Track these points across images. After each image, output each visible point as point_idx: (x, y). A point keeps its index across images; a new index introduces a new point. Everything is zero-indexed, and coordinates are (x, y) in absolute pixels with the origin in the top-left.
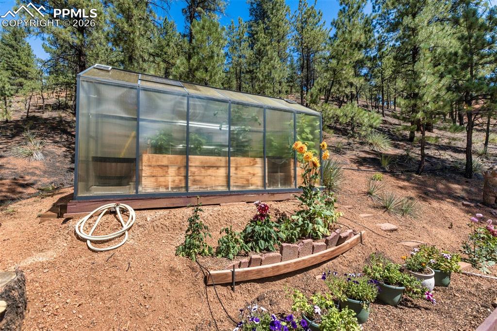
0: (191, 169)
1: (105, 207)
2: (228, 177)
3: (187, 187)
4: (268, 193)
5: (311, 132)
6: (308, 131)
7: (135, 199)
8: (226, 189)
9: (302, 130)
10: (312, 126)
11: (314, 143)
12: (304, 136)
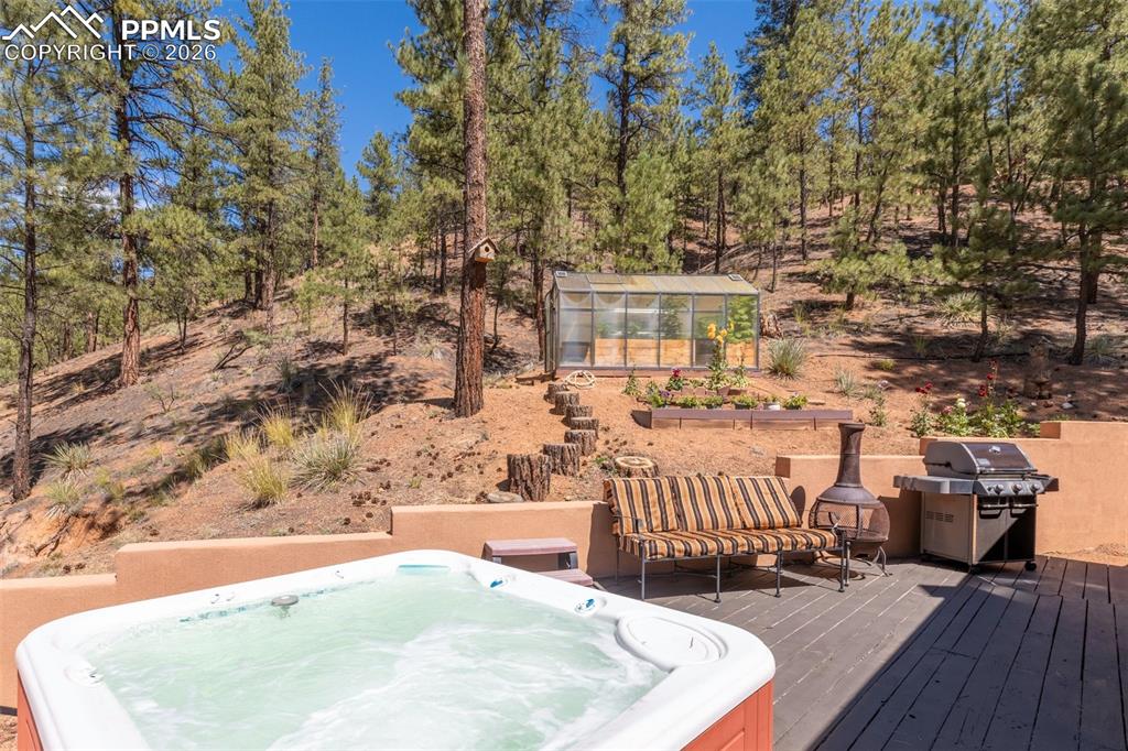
0: (629, 350)
1: (576, 372)
2: (659, 356)
3: (625, 363)
4: (694, 370)
5: (746, 313)
6: (742, 311)
7: (592, 369)
8: (656, 366)
9: (735, 312)
10: (748, 305)
11: (749, 324)
12: (737, 317)
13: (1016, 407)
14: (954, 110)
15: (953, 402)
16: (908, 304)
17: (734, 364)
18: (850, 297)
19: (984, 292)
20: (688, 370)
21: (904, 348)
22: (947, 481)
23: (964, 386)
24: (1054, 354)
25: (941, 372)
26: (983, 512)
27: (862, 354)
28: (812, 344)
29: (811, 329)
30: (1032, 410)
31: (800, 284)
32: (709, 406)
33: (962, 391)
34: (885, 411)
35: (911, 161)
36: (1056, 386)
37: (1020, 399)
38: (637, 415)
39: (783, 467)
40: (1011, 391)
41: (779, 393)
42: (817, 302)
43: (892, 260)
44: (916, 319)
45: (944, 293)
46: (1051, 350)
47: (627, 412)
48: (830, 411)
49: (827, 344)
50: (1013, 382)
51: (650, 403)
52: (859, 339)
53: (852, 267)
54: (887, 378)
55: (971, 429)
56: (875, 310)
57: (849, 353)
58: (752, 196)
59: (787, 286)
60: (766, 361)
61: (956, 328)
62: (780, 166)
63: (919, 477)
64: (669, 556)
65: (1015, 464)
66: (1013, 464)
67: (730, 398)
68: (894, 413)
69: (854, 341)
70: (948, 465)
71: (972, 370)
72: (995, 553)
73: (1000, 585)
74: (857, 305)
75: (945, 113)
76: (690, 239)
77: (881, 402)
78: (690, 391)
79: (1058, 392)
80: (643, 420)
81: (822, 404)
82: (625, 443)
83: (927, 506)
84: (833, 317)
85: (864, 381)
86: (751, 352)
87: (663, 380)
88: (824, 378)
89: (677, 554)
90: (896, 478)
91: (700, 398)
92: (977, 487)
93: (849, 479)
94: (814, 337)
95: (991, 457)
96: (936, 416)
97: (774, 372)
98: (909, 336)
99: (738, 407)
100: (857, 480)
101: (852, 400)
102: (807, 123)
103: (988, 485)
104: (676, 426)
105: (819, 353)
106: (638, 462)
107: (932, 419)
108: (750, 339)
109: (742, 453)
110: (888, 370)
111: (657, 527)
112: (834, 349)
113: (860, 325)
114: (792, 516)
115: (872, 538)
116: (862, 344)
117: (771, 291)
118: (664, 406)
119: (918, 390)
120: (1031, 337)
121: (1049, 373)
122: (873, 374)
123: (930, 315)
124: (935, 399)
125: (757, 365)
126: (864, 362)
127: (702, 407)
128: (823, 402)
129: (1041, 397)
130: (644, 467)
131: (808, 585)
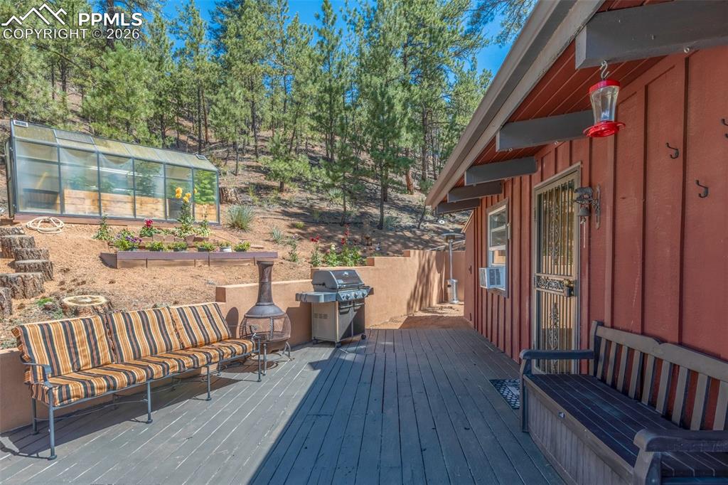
0: (103, 202)
1: (41, 218)
2: (134, 209)
4: (168, 222)
5: (209, 183)
6: (206, 182)
7: (61, 216)
8: (133, 217)
9: (200, 182)
10: (211, 178)
11: (212, 192)
12: (201, 185)
13: (358, 250)
14: (329, 90)
15: (330, 247)
16: (311, 192)
17: (198, 219)
18: (282, 184)
19: (344, 189)
20: (163, 221)
21: (309, 216)
22: (322, 295)
23: (336, 239)
24: (372, 223)
25: (326, 231)
26: (341, 311)
27: (287, 218)
28: (258, 211)
29: (259, 201)
30: (364, 251)
31: (254, 173)
32: (176, 250)
33: (336, 241)
34: (297, 252)
35: (309, 110)
36: (374, 240)
37: (360, 246)
38: (104, 257)
39: (221, 294)
40: (355, 241)
41: (232, 240)
42: (263, 185)
43: (300, 164)
44: (316, 201)
45: (327, 187)
46: (371, 222)
47: (95, 254)
48: (265, 253)
49: (268, 211)
50: (357, 237)
51: (117, 247)
52: (286, 210)
53: (280, 165)
54: (299, 233)
55: (338, 262)
56: (294, 193)
57: (280, 217)
58: (220, 109)
59: (246, 173)
60: (226, 219)
61: (333, 208)
62: (237, 93)
63: (309, 293)
64: (87, 395)
65: (355, 281)
66: (353, 281)
67: (194, 244)
68: (303, 253)
69: (284, 211)
70: (324, 284)
71: (340, 230)
72: (347, 334)
73: (349, 352)
74: (286, 190)
75: (325, 91)
76: (182, 132)
77: (295, 247)
78: (161, 238)
79: (374, 242)
80: (109, 261)
81: (262, 248)
82: (84, 282)
83: (315, 311)
84: (272, 196)
85: (288, 235)
86: (214, 211)
87: (136, 229)
88: (265, 232)
89: (96, 392)
90: (297, 295)
91: (167, 242)
92: (338, 296)
93: (265, 299)
94: (260, 206)
95: (344, 278)
96: (323, 255)
97: (233, 226)
98: (311, 209)
99: (200, 250)
100: (270, 300)
101: (280, 246)
102: (254, 72)
103: (343, 294)
104: (142, 265)
105: (262, 216)
106: (89, 300)
107: (321, 257)
108: (213, 202)
109: (198, 285)
110: (301, 228)
111: (86, 365)
112: (272, 214)
113: (287, 201)
114: (224, 331)
115: (281, 338)
116: (288, 212)
117: (236, 175)
118: (132, 248)
119: (313, 240)
120: (363, 214)
121: (370, 233)
122: (292, 231)
123: (322, 199)
124: (323, 246)
125: (219, 221)
126: (288, 223)
127: (169, 251)
128: (262, 246)
129: (368, 245)
130: (95, 304)
131: (237, 381)
